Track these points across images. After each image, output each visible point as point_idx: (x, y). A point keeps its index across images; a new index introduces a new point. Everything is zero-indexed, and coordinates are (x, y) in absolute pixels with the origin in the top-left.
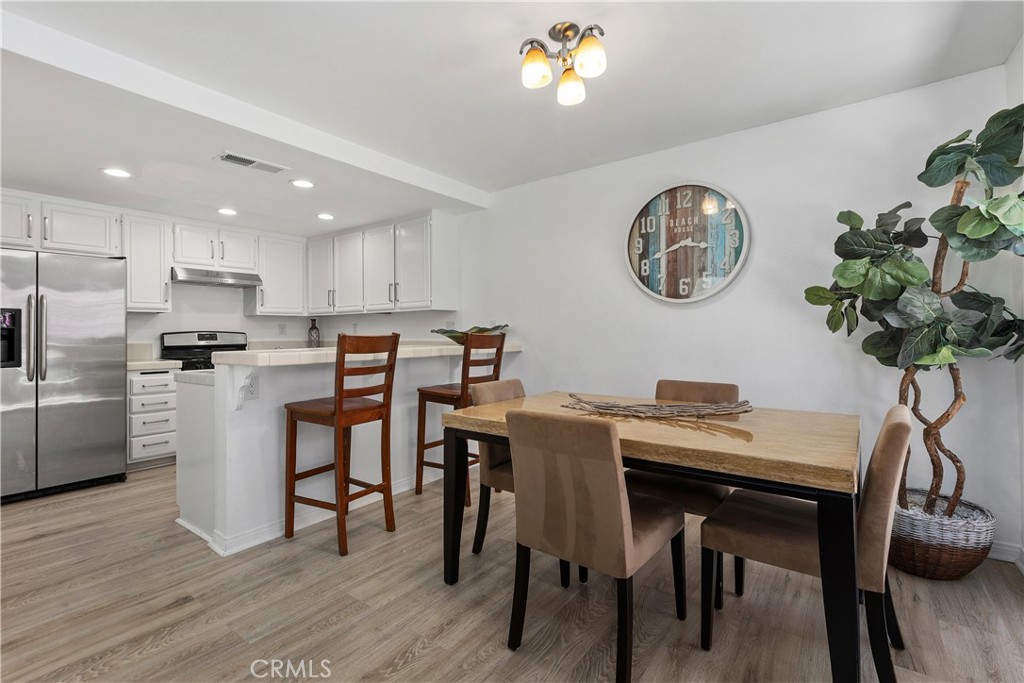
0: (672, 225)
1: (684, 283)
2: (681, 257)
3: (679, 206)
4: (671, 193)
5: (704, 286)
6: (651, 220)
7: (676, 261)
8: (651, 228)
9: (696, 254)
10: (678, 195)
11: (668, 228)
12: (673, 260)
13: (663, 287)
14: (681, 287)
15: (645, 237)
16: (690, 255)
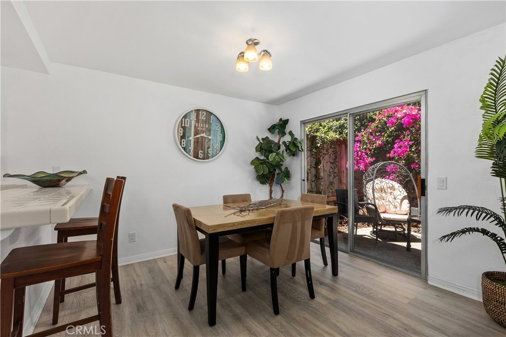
0: (197, 125)
1: (201, 153)
2: (200, 140)
3: (200, 118)
4: (198, 111)
5: (209, 155)
6: (187, 121)
7: (198, 142)
8: (187, 124)
9: (207, 141)
10: (200, 113)
11: (195, 127)
12: (197, 141)
13: (192, 153)
14: (200, 154)
15: (184, 128)
16: (204, 141)
